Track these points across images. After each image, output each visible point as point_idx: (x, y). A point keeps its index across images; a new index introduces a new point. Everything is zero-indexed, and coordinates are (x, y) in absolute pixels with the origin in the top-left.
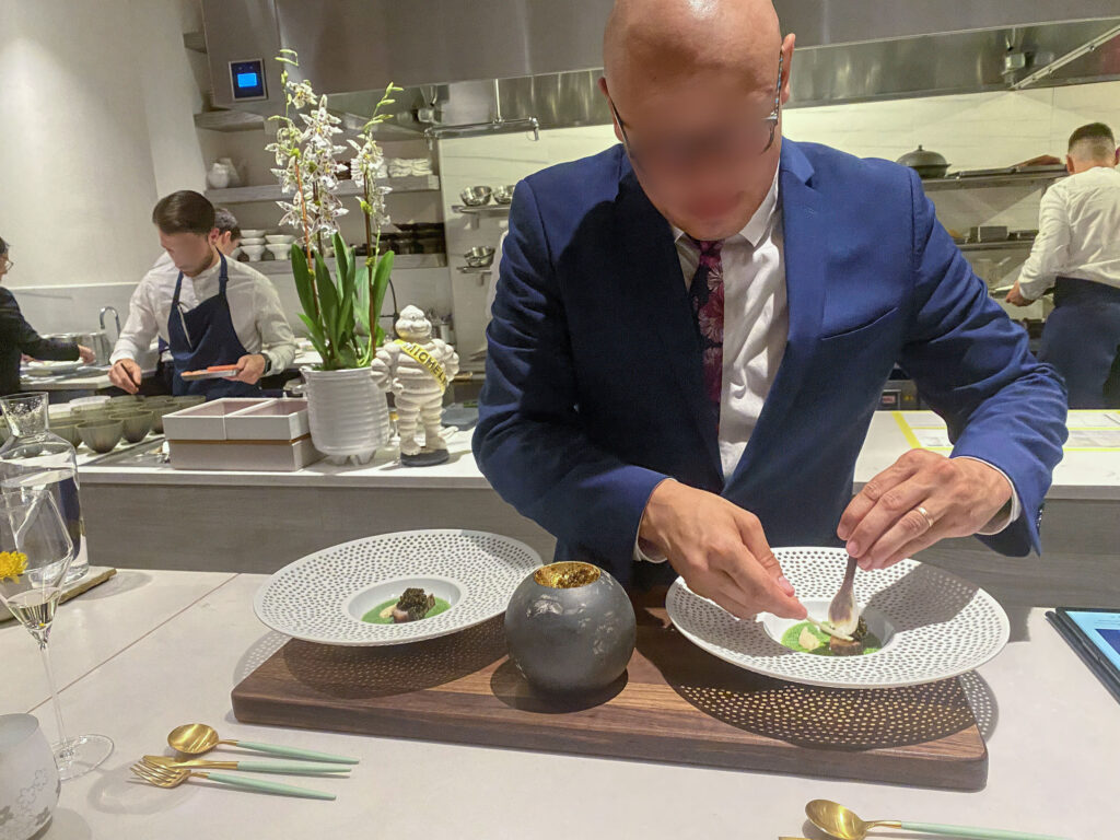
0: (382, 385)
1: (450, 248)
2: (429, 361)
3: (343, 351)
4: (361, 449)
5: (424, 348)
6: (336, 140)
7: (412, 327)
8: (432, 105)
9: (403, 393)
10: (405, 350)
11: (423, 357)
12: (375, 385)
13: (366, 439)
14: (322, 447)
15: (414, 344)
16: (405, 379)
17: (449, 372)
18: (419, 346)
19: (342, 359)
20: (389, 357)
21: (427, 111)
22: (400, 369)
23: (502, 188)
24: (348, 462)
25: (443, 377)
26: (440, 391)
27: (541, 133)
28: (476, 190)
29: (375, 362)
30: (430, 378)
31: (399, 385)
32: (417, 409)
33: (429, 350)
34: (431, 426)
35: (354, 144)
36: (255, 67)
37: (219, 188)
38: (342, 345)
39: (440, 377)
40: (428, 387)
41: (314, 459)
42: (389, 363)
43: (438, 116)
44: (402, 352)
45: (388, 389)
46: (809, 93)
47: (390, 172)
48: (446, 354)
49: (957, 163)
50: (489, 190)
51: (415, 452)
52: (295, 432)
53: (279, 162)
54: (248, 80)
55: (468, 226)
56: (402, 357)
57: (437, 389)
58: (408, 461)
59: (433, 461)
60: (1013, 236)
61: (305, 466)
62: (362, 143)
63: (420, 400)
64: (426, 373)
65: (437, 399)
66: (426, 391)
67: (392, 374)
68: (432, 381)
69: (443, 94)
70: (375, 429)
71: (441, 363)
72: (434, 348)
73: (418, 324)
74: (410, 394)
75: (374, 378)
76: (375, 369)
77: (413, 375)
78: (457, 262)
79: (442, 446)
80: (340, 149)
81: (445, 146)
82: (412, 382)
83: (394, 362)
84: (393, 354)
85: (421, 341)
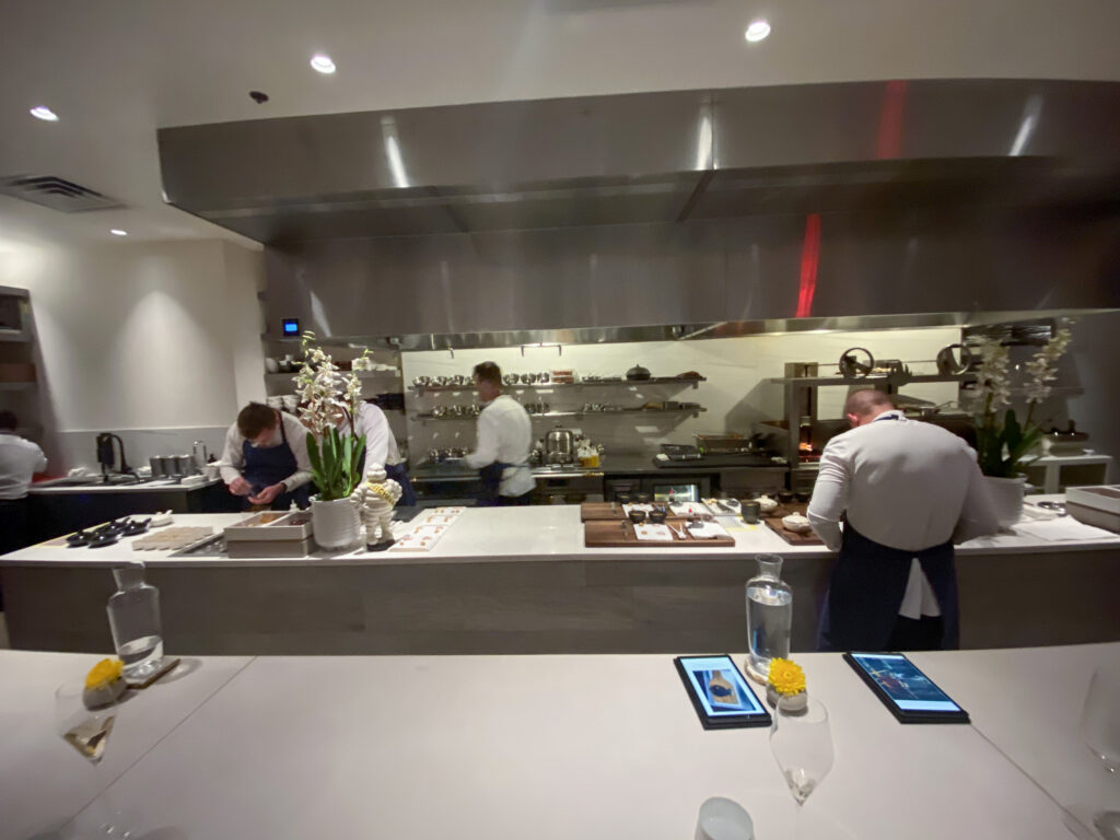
0: (357, 507)
1: (407, 406)
2: (384, 492)
3: (335, 488)
4: (343, 542)
5: (381, 486)
6: (336, 378)
7: (375, 475)
9: (369, 511)
10: (370, 487)
11: (381, 491)
13: (346, 537)
14: (322, 543)
15: (375, 484)
16: (370, 504)
17: (396, 497)
18: (379, 485)
19: (334, 492)
20: (361, 492)
22: (368, 498)
23: (436, 379)
25: (392, 501)
26: (390, 508)
27: (456, 352)
28: (422, 379)
29: (354, 495)
30: (384, 501)
31: (367, 507)
32: (377, 519)
33: (385, 486)
34: (385, 527)
35: (346, 380)
36: (296, 321)
38: (335, 485)
39: (390, 500)
40: (383, 506)
41: (315, 549)
42: (361, 495)
43: (401, 341)
44: (369, 489)
45: (360, 509)
46: (586, 337)
48: (394, 487)
49: (655, 373)
50: (428, 378)
51: (374, 543)
52: (304, 536)
53: (300, 386)
54: (291, 328)
55: (417, 396)
56: (369, 492)
57: (388, 508)
58: (371, 548)
59: (383, 548)
60: (681, 406)
61: (310, 553)
62: (350, 379)
63: (379, 514)
64: (382, 499)
65: (389, 512)
67: (363, 501)
68: (386, 503)
70: (352, 531)
71: (392, 492)
72: (388, 485)
73: (379, 473)
74: (373, 511)
75: (352, 503)
76: (353, 499)
77: (375, 501)
78: (409, 415)
80: (338, 382)
81: (405, 355)
82: (373, 505)
83: (364, 494)
84: (364, 491)
85: (380, 482)
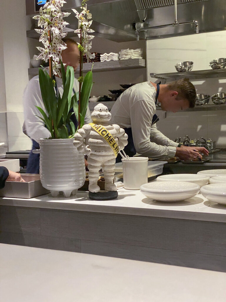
0: (79, 149)
2: (107, 135)
3: (60, 129)
5: (105, 128)
7: (99, 115)
8: (144, 21)
9: (91, 154)
10: (94, 128)
11: (104, 133)
12: (75, 148)
13: (70, 181)
14: (47, 186)
15: (99, 126)
16: (92, 146)
17: (121, 144)
18: (102, 126)
20: (84, 132)
21: (140, 24)
22: (91, 140)
23: (180, 63)
24: (61, 195)
25: (115, 146)
26: (113, 155)
29: (77, 134)
30: (107, 145)
31: (89, 149)
32: (99, 165)
33: (109, 129)
34: (109, 176)
37: (35, 67)
39: (113, 146)
40: (106, 151)
41: (42, 192)
42: (84, 136)
43: (146, 27)
44: (92, 129)
47: (120, 57)
48: (120, 133)
51: (96, 191)
56: (92, 133)
57: (112, 153)
58: (92, 196)
59: (106, 198)
63: (101, 159)
64: (105, 143)
65: (112, 160)
66: (104, 153)
67: (85, 143)
68: (109, 148)
69: (150, 15)
70: (75, 176)
71: (115, 138)
72: (112, 128)
73: (103, 113)
74: (95, 155)
75: (75, 144)
76: (76, 138)
77: (97, 143)
79: (114, 189)
81: (149, 43)
82: (96, 148)
83: (87, 135)
84: (87, 131)
85: (104, 124)
